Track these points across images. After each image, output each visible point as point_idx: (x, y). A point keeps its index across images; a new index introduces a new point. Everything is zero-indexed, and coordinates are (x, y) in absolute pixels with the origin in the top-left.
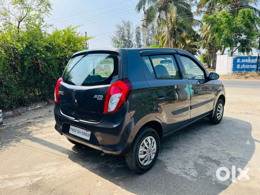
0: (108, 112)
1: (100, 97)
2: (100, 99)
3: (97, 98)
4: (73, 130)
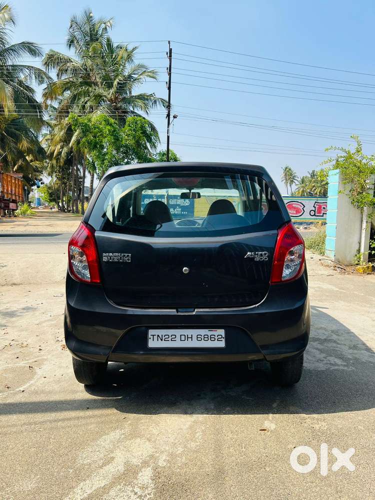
0: (281, 281)
1: (262, 256)
2: (262, 259)
3: (254, 258)
4: (164, 338)
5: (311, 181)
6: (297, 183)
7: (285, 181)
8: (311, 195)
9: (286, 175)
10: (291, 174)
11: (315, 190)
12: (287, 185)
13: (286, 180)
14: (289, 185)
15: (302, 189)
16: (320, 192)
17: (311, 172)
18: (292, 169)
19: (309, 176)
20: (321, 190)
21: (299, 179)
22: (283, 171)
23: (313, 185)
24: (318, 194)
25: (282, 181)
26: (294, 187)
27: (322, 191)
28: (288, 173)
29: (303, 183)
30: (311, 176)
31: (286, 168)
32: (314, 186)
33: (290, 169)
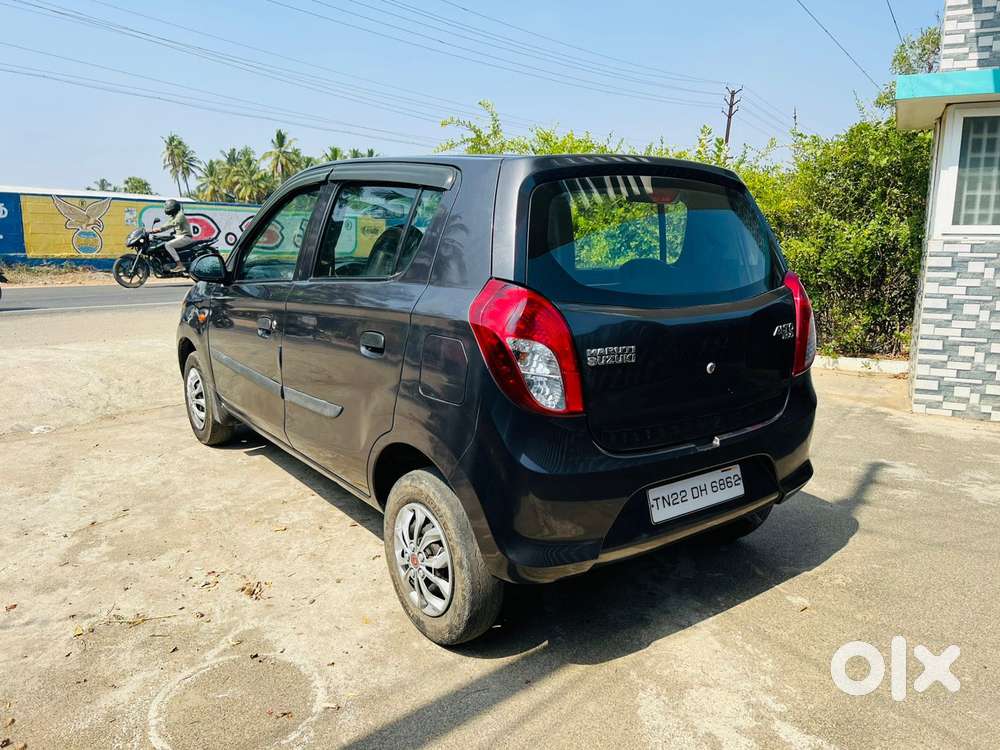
4: (671, 500)
5: (229, 171)
6: (199, 173)
7: (171, 167)
8: (230, 200)
9: (172, 154)
10: (184, 154)
11: (240, 190)
12: (177, 177)
13: (174, 165)
14: (180, 177)
15: (211, 187)
16: (250, 197)
17: (228, 152)
18: (184, 141)
19: (225, 160)
20: (252, 192)
21: (203, 167)
22: (165, 145)
23: (236, 178)
24: (247, 198)
25: (165, 167)
26: (193, 183)
27: (255, 194)
28: (176, 151)
29: (211, 174)
30: (229, 160)
31: (172, 139)
32: (237, 183)
33: (180, 143)
